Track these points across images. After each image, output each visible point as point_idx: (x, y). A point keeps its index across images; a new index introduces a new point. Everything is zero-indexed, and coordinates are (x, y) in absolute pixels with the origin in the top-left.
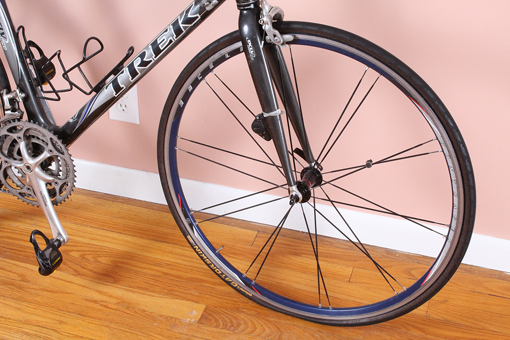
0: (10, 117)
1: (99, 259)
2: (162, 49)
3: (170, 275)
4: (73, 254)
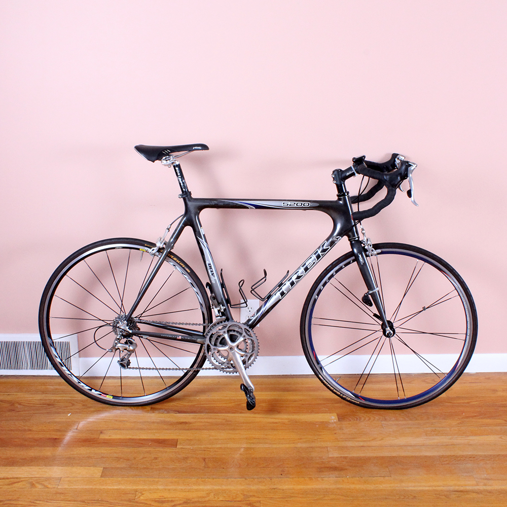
0: (219, 320)
2: (309, 268)
3: (306, 404)
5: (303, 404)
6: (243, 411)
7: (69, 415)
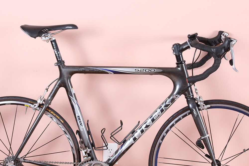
0: (86, 160)
2: (155, 119)
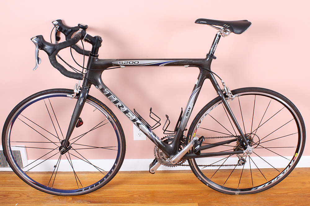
1: (146, 195)
3: (177, 195)
4: (135, 196)
5: (175, 195)
6: (134, 201)
7: (16, 205)
